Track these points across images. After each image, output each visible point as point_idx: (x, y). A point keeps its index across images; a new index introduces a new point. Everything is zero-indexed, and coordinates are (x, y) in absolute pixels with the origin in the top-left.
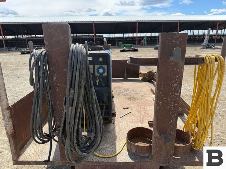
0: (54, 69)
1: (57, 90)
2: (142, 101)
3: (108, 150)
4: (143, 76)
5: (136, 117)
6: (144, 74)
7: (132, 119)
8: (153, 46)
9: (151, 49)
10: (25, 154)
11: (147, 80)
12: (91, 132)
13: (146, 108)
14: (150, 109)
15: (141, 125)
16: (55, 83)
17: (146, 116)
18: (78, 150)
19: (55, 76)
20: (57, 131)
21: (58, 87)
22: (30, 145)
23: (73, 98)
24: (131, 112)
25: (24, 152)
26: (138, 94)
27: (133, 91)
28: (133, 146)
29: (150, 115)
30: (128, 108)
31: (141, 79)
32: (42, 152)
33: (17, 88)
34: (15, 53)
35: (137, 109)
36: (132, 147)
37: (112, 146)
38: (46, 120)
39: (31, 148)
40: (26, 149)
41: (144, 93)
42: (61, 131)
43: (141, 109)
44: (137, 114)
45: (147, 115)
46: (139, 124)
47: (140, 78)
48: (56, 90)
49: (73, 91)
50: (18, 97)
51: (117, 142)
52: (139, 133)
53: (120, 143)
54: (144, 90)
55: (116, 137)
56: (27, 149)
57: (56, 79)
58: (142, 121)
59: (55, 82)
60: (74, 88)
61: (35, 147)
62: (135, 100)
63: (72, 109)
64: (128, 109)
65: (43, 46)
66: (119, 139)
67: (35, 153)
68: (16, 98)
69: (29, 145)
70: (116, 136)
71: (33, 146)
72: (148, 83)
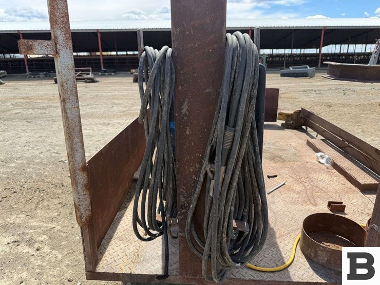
0: (185, 89)
1: (188, 132)
2: (298, 163)
3: (266, 256)
4: (286, 117)
5: (298, 193)
6: (288, 116)
7: (293, 198)
8: (279, 71)
9: (274, 76)
10: (106, 258)
11: (294, 125)
12: (242, 219)
13: (311, 176)
14: (319, 179)
15: (313, 208)
16: (185, 118)
17: (318, 192)
18: (229, 256)
19: (186, 103)
20: (179, 215)
21: (188, 126)
22: (112, 242)
23: (231, 149)
24: (284, 184)
25: (103, 255)
26: (284, 150)
27: (273, 144)
28: (322, 251)
29: (323, 189)
30: (276, 176)
31: (280, 125)
32: (138, 256)
33: (55, 138)
34: (44, 82)
35: (294, 178)
36: (319, 252)
37: (272, 249)
38: (129, 194)
39: (114, 248)
40: (106, 249)
41: (295, 148)
42: (190, 215)
43: (303, 179)
44: (298, 188)
45: (317, 190)
46: (310, 207)
47: (279, 123)
48: (186, 131)
49: (232, 134)
50: (57, 153)
51: (278, 241)
52: (320, 225)
53: (286, 242)
54: (293, 144)
55: (274, 231)
56: (108, 250)
57: (187, 110)
58: (312, 202)
59: (185, 115)
60: (234, 126)
61: (122, 245)
62: (284, 161)
63: (225, 172)
64: (276, 178)
65: (91, 70)
66: (281, 236)
67: (125, 257)
68: (53, 155)
69: (110, 241)
70: (272, 229)
71: (119, 243)
72: (295, 131)
